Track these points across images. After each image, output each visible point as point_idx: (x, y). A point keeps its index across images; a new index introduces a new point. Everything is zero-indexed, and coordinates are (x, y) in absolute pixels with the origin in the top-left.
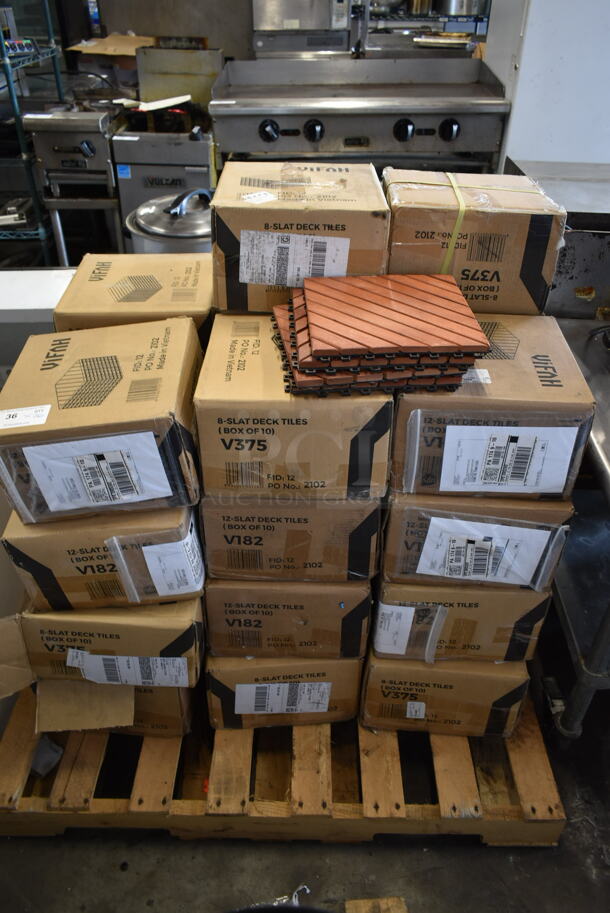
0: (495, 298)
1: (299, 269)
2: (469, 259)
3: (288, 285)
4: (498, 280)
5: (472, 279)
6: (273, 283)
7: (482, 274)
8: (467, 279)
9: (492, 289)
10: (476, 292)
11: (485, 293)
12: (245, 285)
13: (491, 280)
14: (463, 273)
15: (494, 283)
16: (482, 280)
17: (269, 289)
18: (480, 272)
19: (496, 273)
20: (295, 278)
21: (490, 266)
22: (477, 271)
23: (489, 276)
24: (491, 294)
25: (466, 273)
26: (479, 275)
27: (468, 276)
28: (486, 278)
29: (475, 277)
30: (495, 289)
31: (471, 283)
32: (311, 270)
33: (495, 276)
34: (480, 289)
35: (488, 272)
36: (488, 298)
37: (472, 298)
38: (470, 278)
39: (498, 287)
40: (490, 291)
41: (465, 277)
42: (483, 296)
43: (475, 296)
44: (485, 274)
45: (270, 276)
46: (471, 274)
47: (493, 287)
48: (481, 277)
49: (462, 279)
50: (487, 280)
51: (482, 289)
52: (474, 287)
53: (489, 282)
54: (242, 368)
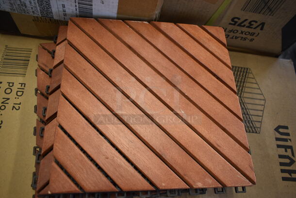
0: (252, 40)
1: (64, 6)
2: (244, 9)
3: (55, 17)
4: (262, 29)
5: (240, 25)
7: (250, 23)
8: (234, 25)
9: (253, 34)
10: (238, 35)
11: (244, 36)
13: (255, 28)
14: (233, 20)
15: (257, 31)
16: (248, 27)
17: (36, 20)
18: (248, 21)
19: (263, 24)
20: (62, 13)
21: (258, 18)
22: (246, 20)
23: (255, 25)
24: (249, 37)
25: (236, 20)
26: (246, 23)
27: (236, 22)
28: (251, 26)
29: (243, 24)
30: (255, 35)
31: (236, 28)
32: (77, 8)
33: (261, 26)
34: (242, 33)
35: (256, 22)
36: (245, 40)
37: (232, 38)
38: (237, 24)
39: (259, 34)
40: (250, 35)
41: (233, 23)
42: (242, 38)
43: (236, 37)
44: (252, 23)
45: (32, 8)
46: (240, 22)
47: (254, 33)
48: (248, 25)
49: (230, 24)
50: (252, 28)
51: (244, 33)
52: (237, 31)
53: (253, 30)
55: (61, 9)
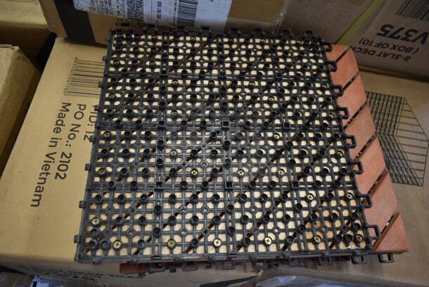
0: (407, 59)
2: (399, 13)
4: (423, 42)
5: (392, 36)
6: (124, 15)
7: (407, 33)
8: (384, 35)
9: (409, 50)
10: (388, 51)
11: (397, 52)
12: (84, 15)
13: (413, 41)
14: (383, 28)
15: (418, 44)
16: (403, 39)
17: (120, 22)
18: (405, 31)
19: (425, 35)
20: (155, 14)
22: (402, 29)
23: (414, 36)
24: (405, 54)
25: (387, 29)
26: (402, 34)
27: (387, 32)
28: (409, 38)
29: (396, 35)
30: (414, 51)
31: (386, 40)
32: (177, 7)
33: (422, 38)
34: (394, 47)
35: (416, 32)
36: (398, 58)
37: (379, 55)
38: (388, 35)
39: (418, 49)
40: (406, 51)
41: (383, 33)
42: (394, 55)
43: (385, 53)
44: (410, 33)
45: (118, 7)
46: (392, 31)
47: (412, 49)
48: (403, 36)
49: (379, 34)
50: (408, 40)
51: (397, 48)
52: (388, 45)
53: (410, 43)
54: (62, 174)
55: (155, 9)
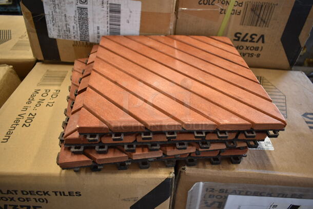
0: (258, 56)
1: (98, 28)
2: (242, 24)
3: (91, 41)
4: (263, 42)
5: (243, 40)
6: (78, 39)
7: (251, 37)
8: (238, 40)
9: (257, 49)
10: (244, 51)
11: (250, 52)
12: (54, 40)
13: (257, 42)
14: (236, 36)
15: (260, 44)
16: (251, 41)
17: (75, 44)
18: (249, 35)
19: (262, 36)
20: (96, 35)
21: (257, 30)
22: (247, 34)
23: (256, 38)
24: (256, 53)
25: (238, 35)
26: (248, 37)
27: (239, 38)
28: (254, 40)
29: (245, 39)
30: (259, 49)
31: (240, 43)
32: (109, 29)
33: (261, 39)
34: (247, 48)
35: (256, 35)
36: (252, 56)
38: (240, 39)
39: (262, 47)
40: (255, 50)
41: (237, 38)
42: (249, 54)
44: (253, 37)
45: (74, 33)
46: (242, 36)
47: (258, 47)
48: (250, 39)
49: (235, 40)
51: (249, 48)
52: (243, 47)
53: (255, 43)
54: (27, 124)
55: (96, 32)
